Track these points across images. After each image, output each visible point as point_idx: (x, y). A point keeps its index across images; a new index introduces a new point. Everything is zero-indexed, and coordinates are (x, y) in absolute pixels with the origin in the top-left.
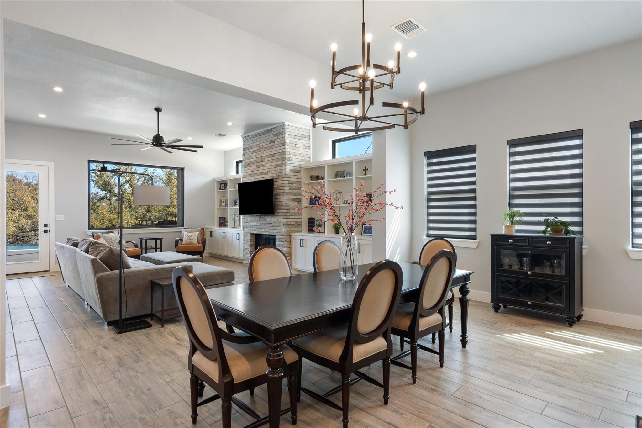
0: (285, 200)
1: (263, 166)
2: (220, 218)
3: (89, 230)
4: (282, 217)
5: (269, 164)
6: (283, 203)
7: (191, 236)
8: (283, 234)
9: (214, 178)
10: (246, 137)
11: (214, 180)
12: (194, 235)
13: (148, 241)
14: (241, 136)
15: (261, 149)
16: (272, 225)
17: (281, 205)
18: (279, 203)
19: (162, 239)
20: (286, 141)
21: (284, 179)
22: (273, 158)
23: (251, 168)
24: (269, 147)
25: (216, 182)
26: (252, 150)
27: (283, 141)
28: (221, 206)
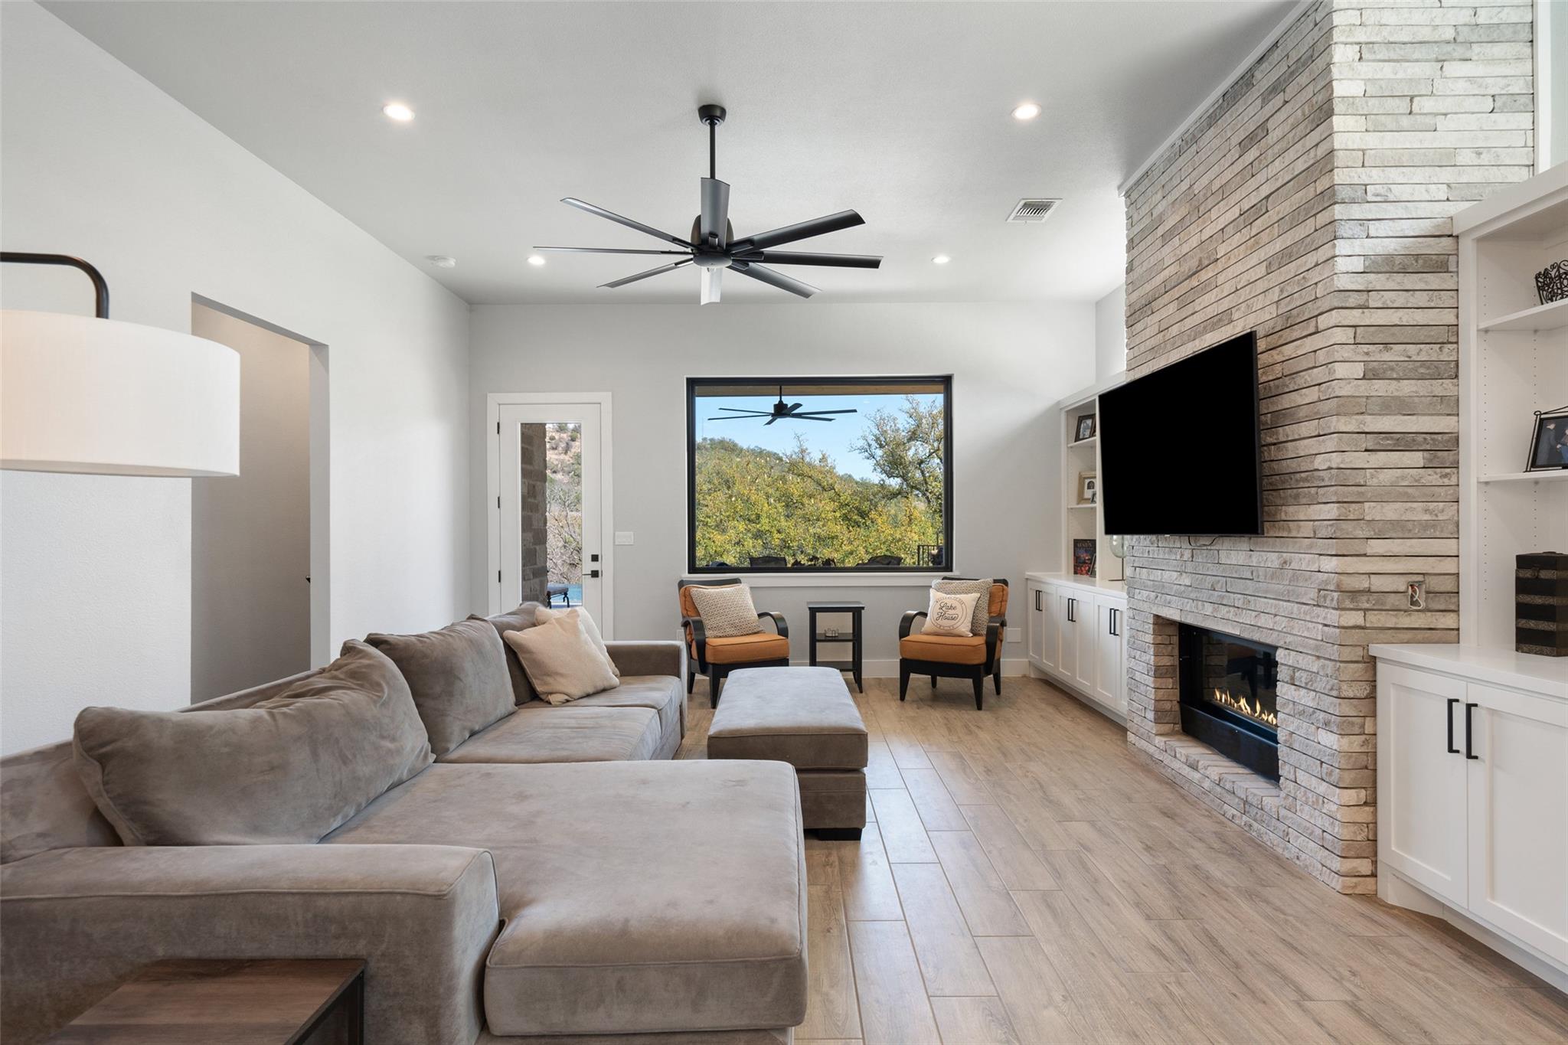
0: (1331, 443)
1: (1205, 288)
2: (1076, 542)
3: (689, 573)
4: (1311, 546)
5: (1239, 268)
6: (1320, 463)
7: (952, 608)
8: (1317, 648)
9: (1058, 403)
10: (1138, 183)
11: (1057, 407)
12: (962, 602)
13: (818, 614)
14: (1119, 187)
15: (1197, 208)
16: (1250, 588)
17: (1306, 480)
18: (1293, 465)
19: (863, 611)
20: (1339, 89)
21: (1324, 321)
22: (1259, 224)
23: (1156, 317)
24: (1238, 178)
25: (1063, 416)
26: (1160, 231)
27: (1314, 100)
28: (1081, 498)
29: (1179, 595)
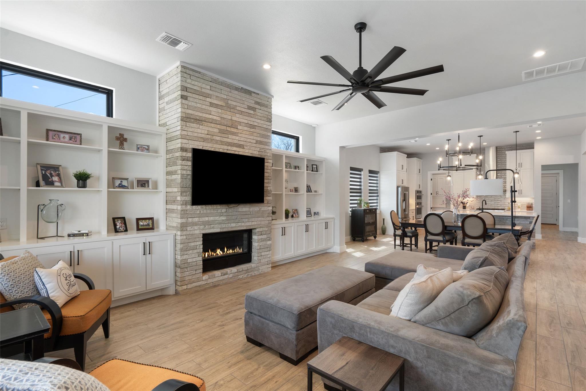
0: (270, 185)
4: (267, 205)
6: (269, 188)
27: (268, 116)
29: (220, 224)
